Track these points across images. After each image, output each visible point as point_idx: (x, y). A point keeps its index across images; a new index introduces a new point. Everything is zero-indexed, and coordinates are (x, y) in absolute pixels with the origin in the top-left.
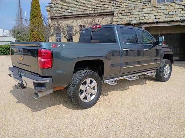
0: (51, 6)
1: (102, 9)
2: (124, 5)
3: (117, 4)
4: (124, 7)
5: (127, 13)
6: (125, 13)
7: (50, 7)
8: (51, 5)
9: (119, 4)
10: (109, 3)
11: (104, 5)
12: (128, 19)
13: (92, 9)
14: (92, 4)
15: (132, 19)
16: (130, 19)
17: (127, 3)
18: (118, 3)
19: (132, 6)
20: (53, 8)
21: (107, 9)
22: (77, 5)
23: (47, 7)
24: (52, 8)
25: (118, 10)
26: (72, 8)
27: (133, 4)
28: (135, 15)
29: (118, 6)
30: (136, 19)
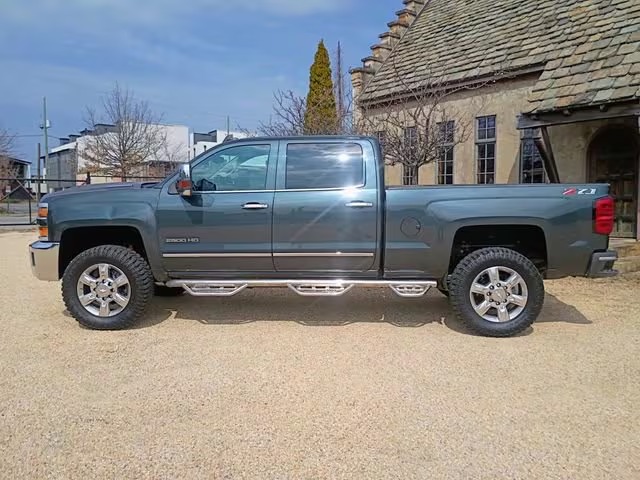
0: (368, 70)
1: (509, 57)
2: (594, 30)
3: (568, 31)
4: (592, 39)
5: (592, 61)
6: (586, 62)
7: (362, 72)
8: (367, 64)
9: (575, 28)
10: (544, 31)
11: (525, 42)
12: (582, 88)
13: (476, 64)
14: (487, 42)
15: (598, 87)
16: (594, 85)
17: (608, 21)
18: (573, 27)
19: (623, 31)
20: (374, 74)
21: (526, 55)
22: (442, 54)
23: (355, 72)
24: (369, 73)
25: (566, 52)
26: (424, 67)
27: (630, 22)
28: (620, 66)
29: (570, 37)
30: (617, 84)
